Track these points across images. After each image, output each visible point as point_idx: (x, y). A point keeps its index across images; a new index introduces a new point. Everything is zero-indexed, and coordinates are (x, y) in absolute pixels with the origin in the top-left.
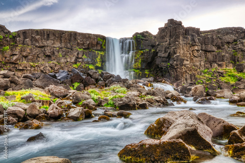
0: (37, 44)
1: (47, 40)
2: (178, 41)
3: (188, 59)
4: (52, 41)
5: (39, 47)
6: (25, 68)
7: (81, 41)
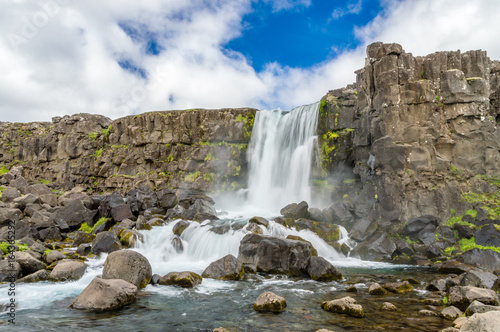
0: (134, 142)
1: (151, 132)
2: (386, 101)
3: (425, 148)
4: (159, 133)
5: (137, 146)
6: (115, 185)
7: (205, 126)
